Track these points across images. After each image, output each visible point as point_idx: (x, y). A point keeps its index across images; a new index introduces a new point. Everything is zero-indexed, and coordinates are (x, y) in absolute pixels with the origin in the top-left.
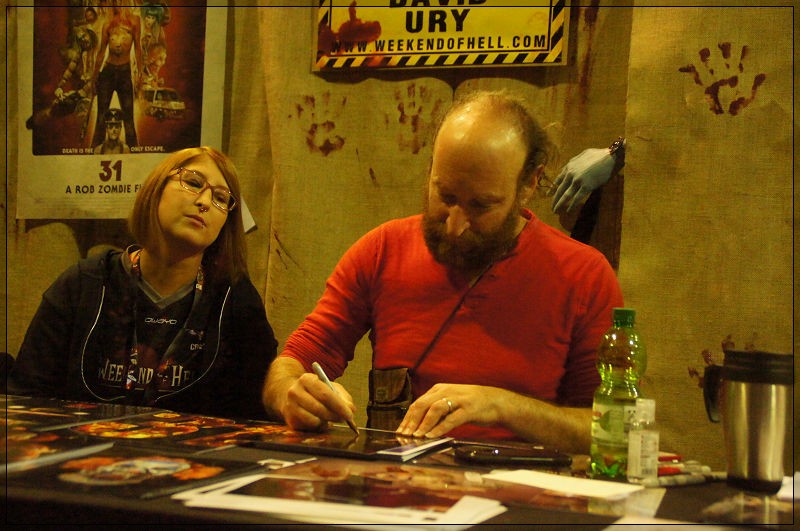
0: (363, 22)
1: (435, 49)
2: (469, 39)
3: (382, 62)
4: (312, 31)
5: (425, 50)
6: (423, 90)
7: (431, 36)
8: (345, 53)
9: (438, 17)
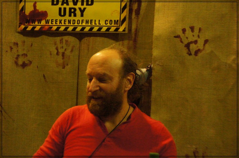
0: (40, 11)
1: (72, 24)
2: (86, 20)
3: (48, 29)
4: (17, 14)
5: (67, 24)
6: (67, 41)
7: (70, 18)
8: (32, 24)
9: (73, 10)
